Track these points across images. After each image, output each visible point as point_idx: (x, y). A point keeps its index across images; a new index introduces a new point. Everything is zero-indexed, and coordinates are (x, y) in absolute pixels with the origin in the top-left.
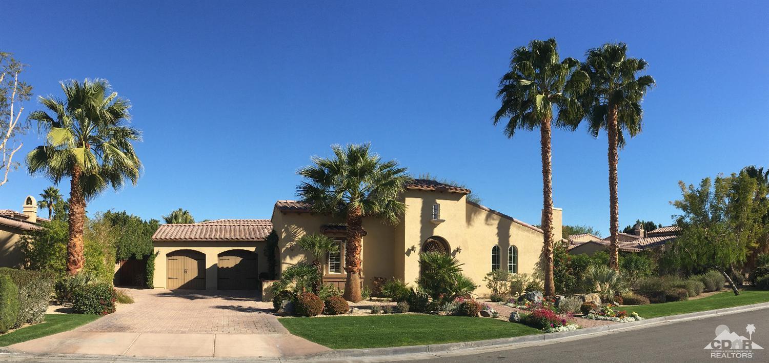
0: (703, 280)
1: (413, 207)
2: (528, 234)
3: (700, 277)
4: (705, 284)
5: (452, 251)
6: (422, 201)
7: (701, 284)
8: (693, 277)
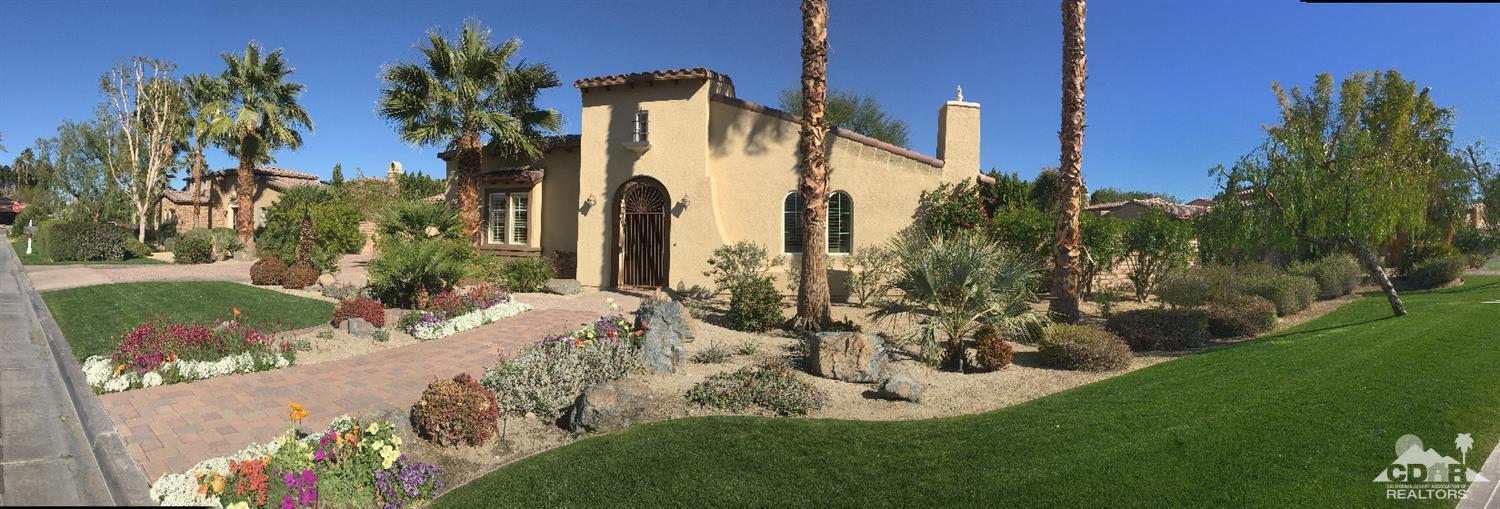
0: (1316, 275)
1: (594, 125)
2: (881, 164)
3: (1309, 266)
4: (1319, 280)
5: (673, 206)
6: (610, 110)
7: (1312, 285)
8: (1297, 266)
